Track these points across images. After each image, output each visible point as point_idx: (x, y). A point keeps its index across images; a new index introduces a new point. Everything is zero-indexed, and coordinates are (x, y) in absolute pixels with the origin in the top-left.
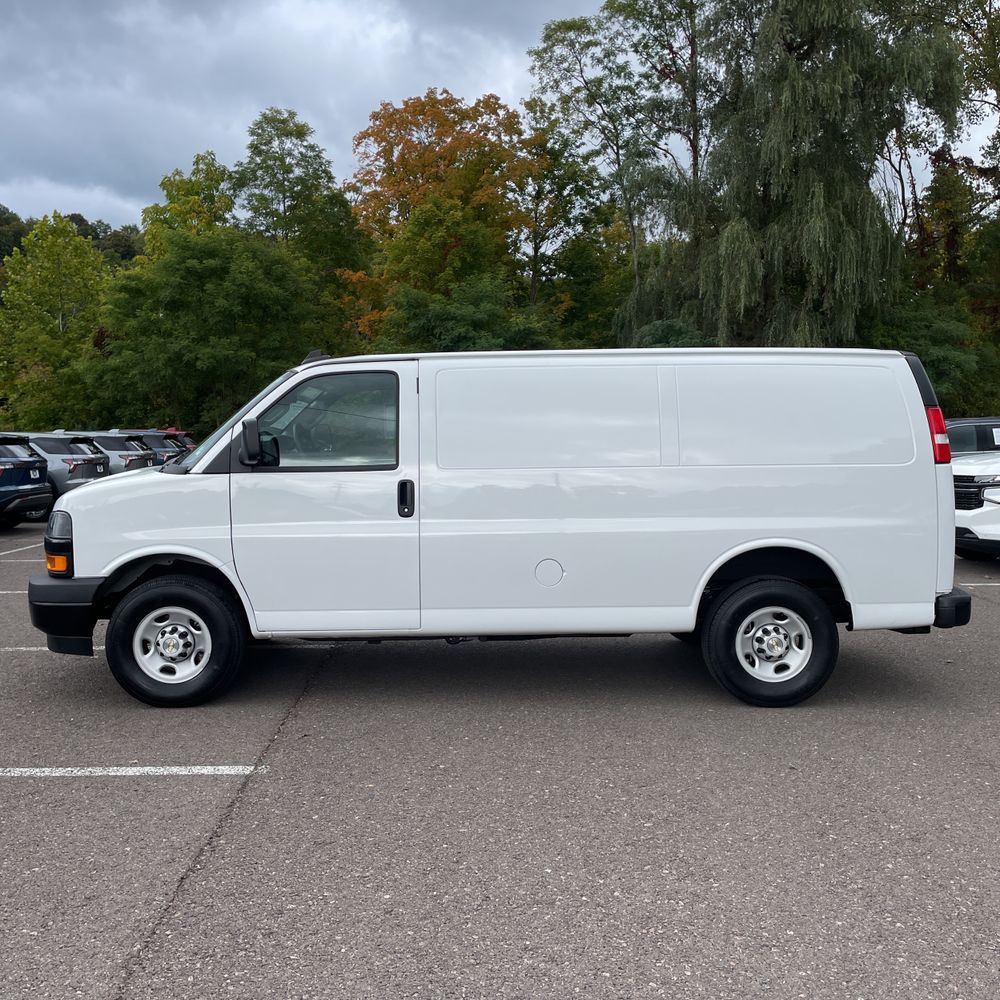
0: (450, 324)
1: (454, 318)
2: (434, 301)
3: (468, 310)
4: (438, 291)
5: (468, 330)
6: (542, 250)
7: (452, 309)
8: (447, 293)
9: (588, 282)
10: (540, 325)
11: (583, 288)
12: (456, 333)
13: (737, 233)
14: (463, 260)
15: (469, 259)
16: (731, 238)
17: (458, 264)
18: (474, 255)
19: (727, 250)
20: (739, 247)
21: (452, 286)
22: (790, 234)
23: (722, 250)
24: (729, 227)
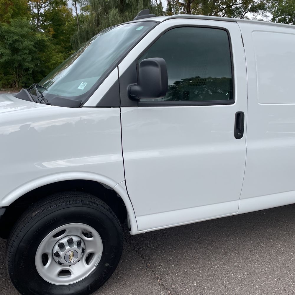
0: (12, 35)
1: (13, 33)
2: (4, 25)
3: (18, 30)
4: (4, 22)
5: (19, 38)
6: (40, 11)
7: (12, 29)
8: (9, 23)
9: (60, 25)
10: (47, 38)
11: (58, 27)
12: (14, 38)
13: (115, 14)
14: (14, 10)
15: (17, 10)
16: (113, 15)
17: (12, 11)
18: (18, 9)
19: (112, 18)
20: (116, 18)
21: (11, 20)
22: (132, 16)
23: (110, 19)
24: (112, 11)
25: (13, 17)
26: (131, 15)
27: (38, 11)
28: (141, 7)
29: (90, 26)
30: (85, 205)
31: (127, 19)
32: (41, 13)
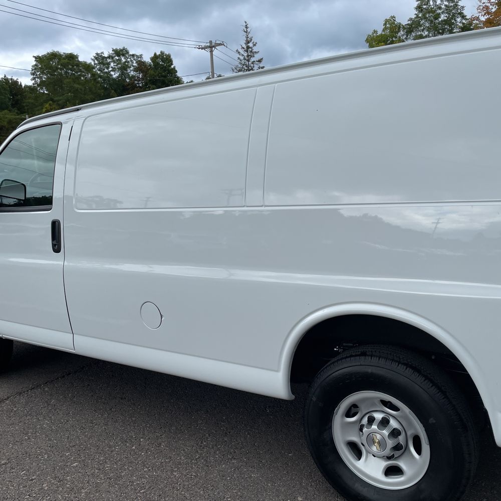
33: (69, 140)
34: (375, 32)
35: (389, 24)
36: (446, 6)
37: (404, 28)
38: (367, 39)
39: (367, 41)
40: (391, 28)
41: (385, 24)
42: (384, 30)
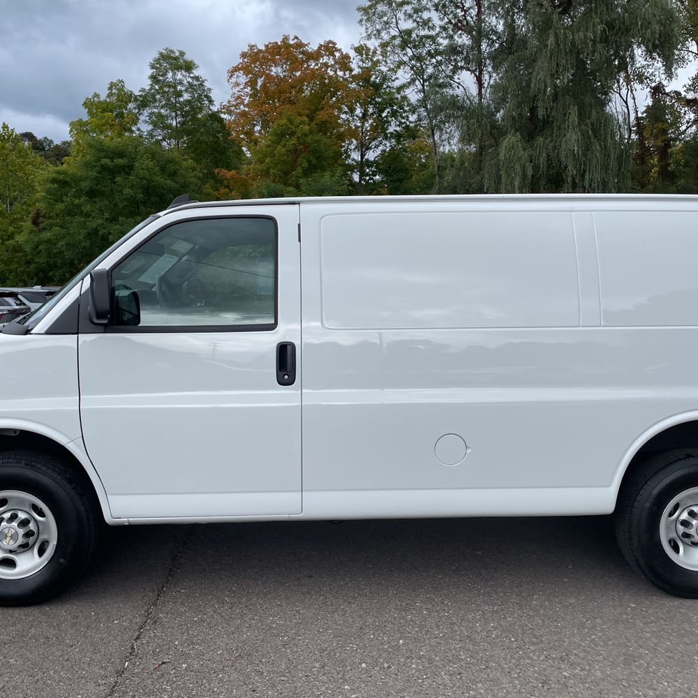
2: (288, 192)
4: (291, 185)
6: (366, 157)
8: (297, 186)
13: (513, 144)
14: (309, 162)
15: (314, 161)
16: (508, 147)
17: (305, 165)
18: (317, 158)
19: (505, 156)
20: (515, 154)
21: (302, 181)
22: (552, 144)
23: (502, 156)
24: (507, 139)
25: (306, 173)
26: (551, 142)
27: (362, 158)
28: (572, 122)
29: (459, 175)
30: (29, 467)
31: (540, 152)
32: (367, 160)
33: (300, 241)
34: (96, 95)
35: (115, 89)
36: (189, 82)
37: (136, 99)
38: (85, 103)
39: (85, 104)
40: (118, 96)
41: (110, 88)
42: (108, 96)
